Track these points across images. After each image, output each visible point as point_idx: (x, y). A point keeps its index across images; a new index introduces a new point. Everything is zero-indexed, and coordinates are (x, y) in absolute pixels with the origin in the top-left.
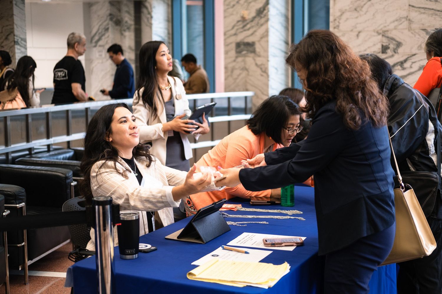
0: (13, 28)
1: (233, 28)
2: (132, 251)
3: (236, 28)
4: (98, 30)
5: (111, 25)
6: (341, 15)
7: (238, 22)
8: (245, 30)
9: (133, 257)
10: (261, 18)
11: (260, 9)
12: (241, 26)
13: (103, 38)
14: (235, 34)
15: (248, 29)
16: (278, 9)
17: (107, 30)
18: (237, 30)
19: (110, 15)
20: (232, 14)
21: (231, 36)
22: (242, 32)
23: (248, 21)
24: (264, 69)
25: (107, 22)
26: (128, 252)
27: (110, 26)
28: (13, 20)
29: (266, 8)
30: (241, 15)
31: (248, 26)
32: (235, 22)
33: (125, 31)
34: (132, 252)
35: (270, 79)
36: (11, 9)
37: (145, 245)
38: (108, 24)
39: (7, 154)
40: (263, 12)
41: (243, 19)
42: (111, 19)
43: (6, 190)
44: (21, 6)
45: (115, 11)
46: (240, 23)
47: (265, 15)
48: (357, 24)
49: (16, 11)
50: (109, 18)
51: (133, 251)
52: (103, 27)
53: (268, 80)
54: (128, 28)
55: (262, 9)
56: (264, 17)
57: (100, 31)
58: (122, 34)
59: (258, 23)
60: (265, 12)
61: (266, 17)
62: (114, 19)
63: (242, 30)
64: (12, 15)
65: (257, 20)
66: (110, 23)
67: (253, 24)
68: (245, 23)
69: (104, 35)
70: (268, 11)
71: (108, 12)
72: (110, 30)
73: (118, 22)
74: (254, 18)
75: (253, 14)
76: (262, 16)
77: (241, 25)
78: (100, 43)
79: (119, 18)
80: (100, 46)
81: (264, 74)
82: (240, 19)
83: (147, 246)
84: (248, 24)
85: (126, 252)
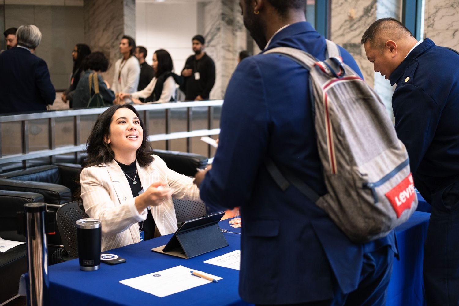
0: (123, 29)
1: (340, 28)
2: (90, 262)
3: (343, 28)
4: (211, 30)
5: (223, 24)
6: (437, 12)
7: (346, 21)
8: (352, 31)
10: (369, 17)
11: (368, 7)
12: (349, 26)
13: (215, 38)
14: (343, 35)
15: (355, 30)
16: (386, 7)
17: (218, 29)
18: (344, 30)
19: (223, 14)
20: (340, 13)
21: (338, 36)
22: (348, 32)
23: (355, 21)
24: (369, 73)
25: (218, 23)
26: (86, 263)
27: (222, 26)
28: (123, 20)
29: (374, 6)
30: (349, 14)
31: (356, 26)
32: (343, 22)
33: (236, 30)
34: (90, 263)
35: (375, 83)
36: (122, 9)
37: (111, 256)
38: (220, 24)
40: (371, 10)
41: (351, 19)
42: (223, 19)
44: (132, 6)
45: (227, 11)
46: (348, 22)
47: (372, 14)
48: (454, 22)
49: (126, 11)
50: (221, 17)
51: (91, 263)
52: (215, 27)
53: (374, 84)
54: (240, 28)
55: (370, 8)
57: (212, 31)
58: (234, 34)
59: (365, 22)
60: (373, 10)
61: (373, 16)
62: (226, 19)
63: (349, 30)
64: (122, 16)
65: (364, 19)
66: (223, 22)
67: (360, 23)
68: (352, 23)
69: (215, 35)
70: (376, 9)
71: (220, 12)
72: (222, 30)
73: (230, 22)
74: (361, 17)
75: (361, 13)
76: (370, 15)
77: (348, 25)
78: (213, 43)
79: (231, 17)
80: (213, 46)
81: (370, 78)
82: (347, 18)
83: (113, 257)
84: (355, 23)
85: (84, 263)
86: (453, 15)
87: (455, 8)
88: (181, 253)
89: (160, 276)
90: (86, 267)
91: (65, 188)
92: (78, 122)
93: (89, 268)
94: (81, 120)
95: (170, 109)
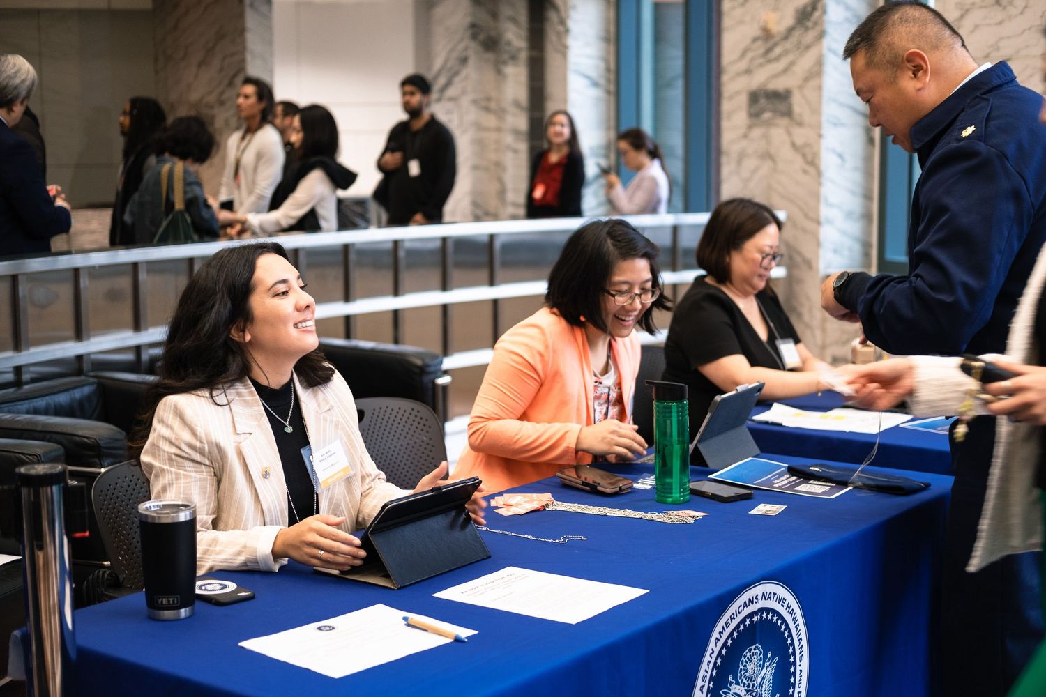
0: (243, 61)
1: (743, 55)
2: (171, 600)
3: (750, 55)
4: (446, 61)
5: (473, 49)
6: (962, 16)
7: (755, 40)
8: (770, 61)
9: (179, 613)
10: (807, 29)
11: (805, 7)
12: (762, 51)
13: (457, 80)
14: (748, 71)
15: (777, 59)
16: (848, 8)
17: (464, 61)
18: (752, 59)
19: (473, 26)
20: (741, 22)
21: (738, 74)
22: (761, 65)
23: (776, 39)
24: (809, 157)
25: (461, 46)
26: (162, 602)
27: (470, 53)
28: (243, 42)
29: (819, 6)
30: (762, 24)
31: (778, 50)
32: (748, 41)
33: (504, 63)
34: (171, 602)
35: (823, 180)
36: (241, 16)
37: (221, 585)
38: (466, 49)
39: (138, 349)
40: (811, 14)
41: (766, 34)
42: (474, 37)
43: (80, 433)
44: (264, 8)
45: (483, 18)
46: (759, 43)
47: (816, 24)
49: (251, 20)
50: (468, 33)
51: (173, 601)
52: (455, 55)
53: (820, 184)
54: (514, 58)
55: (809, 9)
56: (813, 28)
57: (449, 65)
58: (499, 72)
59: (800, 42)
60: (817, 14)
61: (818, 28)
62: (482, 37)
63: (761, 60)
64: (242, 31)
65: (796, 34)
66: (473, 44)
67: (788, 45)
68: (771, 43)
69: (456, 74)
70: (824, 12)
71: (468, 20)
72: (472, 62)
73: (491, 44)
74: (791, 30)
75: (789, 20)
76: (809, 24)
77: (760, 47)
78: (451, 92)
79: (493, 33)
80: (451, 99)
81: (811, 170)
82: (758, 33)
83: (225, 587)
84: (775, 45)
85: (157, 602)
86: (1000, 23)
87: (1005, 8)
88: (382, 576)
89: (333, 628)
90: (162, 612)
91: (113, 430)
92: (143, 276)
93: (168, 614)
94: (148, 272)
95: (353, 245)
